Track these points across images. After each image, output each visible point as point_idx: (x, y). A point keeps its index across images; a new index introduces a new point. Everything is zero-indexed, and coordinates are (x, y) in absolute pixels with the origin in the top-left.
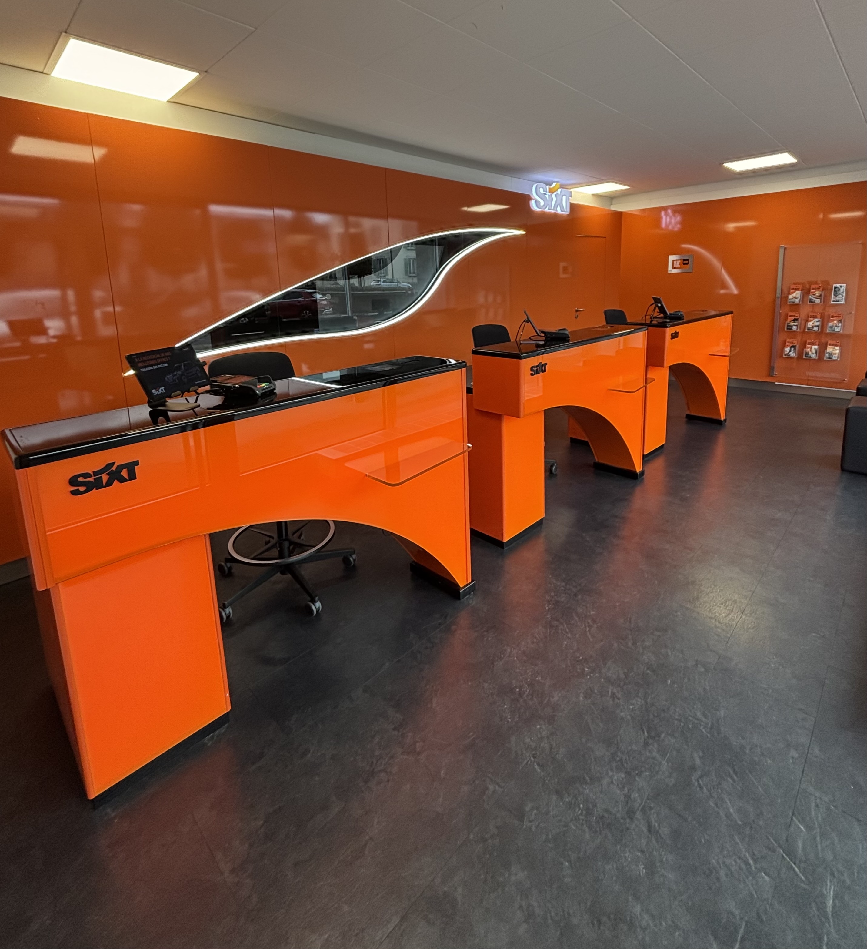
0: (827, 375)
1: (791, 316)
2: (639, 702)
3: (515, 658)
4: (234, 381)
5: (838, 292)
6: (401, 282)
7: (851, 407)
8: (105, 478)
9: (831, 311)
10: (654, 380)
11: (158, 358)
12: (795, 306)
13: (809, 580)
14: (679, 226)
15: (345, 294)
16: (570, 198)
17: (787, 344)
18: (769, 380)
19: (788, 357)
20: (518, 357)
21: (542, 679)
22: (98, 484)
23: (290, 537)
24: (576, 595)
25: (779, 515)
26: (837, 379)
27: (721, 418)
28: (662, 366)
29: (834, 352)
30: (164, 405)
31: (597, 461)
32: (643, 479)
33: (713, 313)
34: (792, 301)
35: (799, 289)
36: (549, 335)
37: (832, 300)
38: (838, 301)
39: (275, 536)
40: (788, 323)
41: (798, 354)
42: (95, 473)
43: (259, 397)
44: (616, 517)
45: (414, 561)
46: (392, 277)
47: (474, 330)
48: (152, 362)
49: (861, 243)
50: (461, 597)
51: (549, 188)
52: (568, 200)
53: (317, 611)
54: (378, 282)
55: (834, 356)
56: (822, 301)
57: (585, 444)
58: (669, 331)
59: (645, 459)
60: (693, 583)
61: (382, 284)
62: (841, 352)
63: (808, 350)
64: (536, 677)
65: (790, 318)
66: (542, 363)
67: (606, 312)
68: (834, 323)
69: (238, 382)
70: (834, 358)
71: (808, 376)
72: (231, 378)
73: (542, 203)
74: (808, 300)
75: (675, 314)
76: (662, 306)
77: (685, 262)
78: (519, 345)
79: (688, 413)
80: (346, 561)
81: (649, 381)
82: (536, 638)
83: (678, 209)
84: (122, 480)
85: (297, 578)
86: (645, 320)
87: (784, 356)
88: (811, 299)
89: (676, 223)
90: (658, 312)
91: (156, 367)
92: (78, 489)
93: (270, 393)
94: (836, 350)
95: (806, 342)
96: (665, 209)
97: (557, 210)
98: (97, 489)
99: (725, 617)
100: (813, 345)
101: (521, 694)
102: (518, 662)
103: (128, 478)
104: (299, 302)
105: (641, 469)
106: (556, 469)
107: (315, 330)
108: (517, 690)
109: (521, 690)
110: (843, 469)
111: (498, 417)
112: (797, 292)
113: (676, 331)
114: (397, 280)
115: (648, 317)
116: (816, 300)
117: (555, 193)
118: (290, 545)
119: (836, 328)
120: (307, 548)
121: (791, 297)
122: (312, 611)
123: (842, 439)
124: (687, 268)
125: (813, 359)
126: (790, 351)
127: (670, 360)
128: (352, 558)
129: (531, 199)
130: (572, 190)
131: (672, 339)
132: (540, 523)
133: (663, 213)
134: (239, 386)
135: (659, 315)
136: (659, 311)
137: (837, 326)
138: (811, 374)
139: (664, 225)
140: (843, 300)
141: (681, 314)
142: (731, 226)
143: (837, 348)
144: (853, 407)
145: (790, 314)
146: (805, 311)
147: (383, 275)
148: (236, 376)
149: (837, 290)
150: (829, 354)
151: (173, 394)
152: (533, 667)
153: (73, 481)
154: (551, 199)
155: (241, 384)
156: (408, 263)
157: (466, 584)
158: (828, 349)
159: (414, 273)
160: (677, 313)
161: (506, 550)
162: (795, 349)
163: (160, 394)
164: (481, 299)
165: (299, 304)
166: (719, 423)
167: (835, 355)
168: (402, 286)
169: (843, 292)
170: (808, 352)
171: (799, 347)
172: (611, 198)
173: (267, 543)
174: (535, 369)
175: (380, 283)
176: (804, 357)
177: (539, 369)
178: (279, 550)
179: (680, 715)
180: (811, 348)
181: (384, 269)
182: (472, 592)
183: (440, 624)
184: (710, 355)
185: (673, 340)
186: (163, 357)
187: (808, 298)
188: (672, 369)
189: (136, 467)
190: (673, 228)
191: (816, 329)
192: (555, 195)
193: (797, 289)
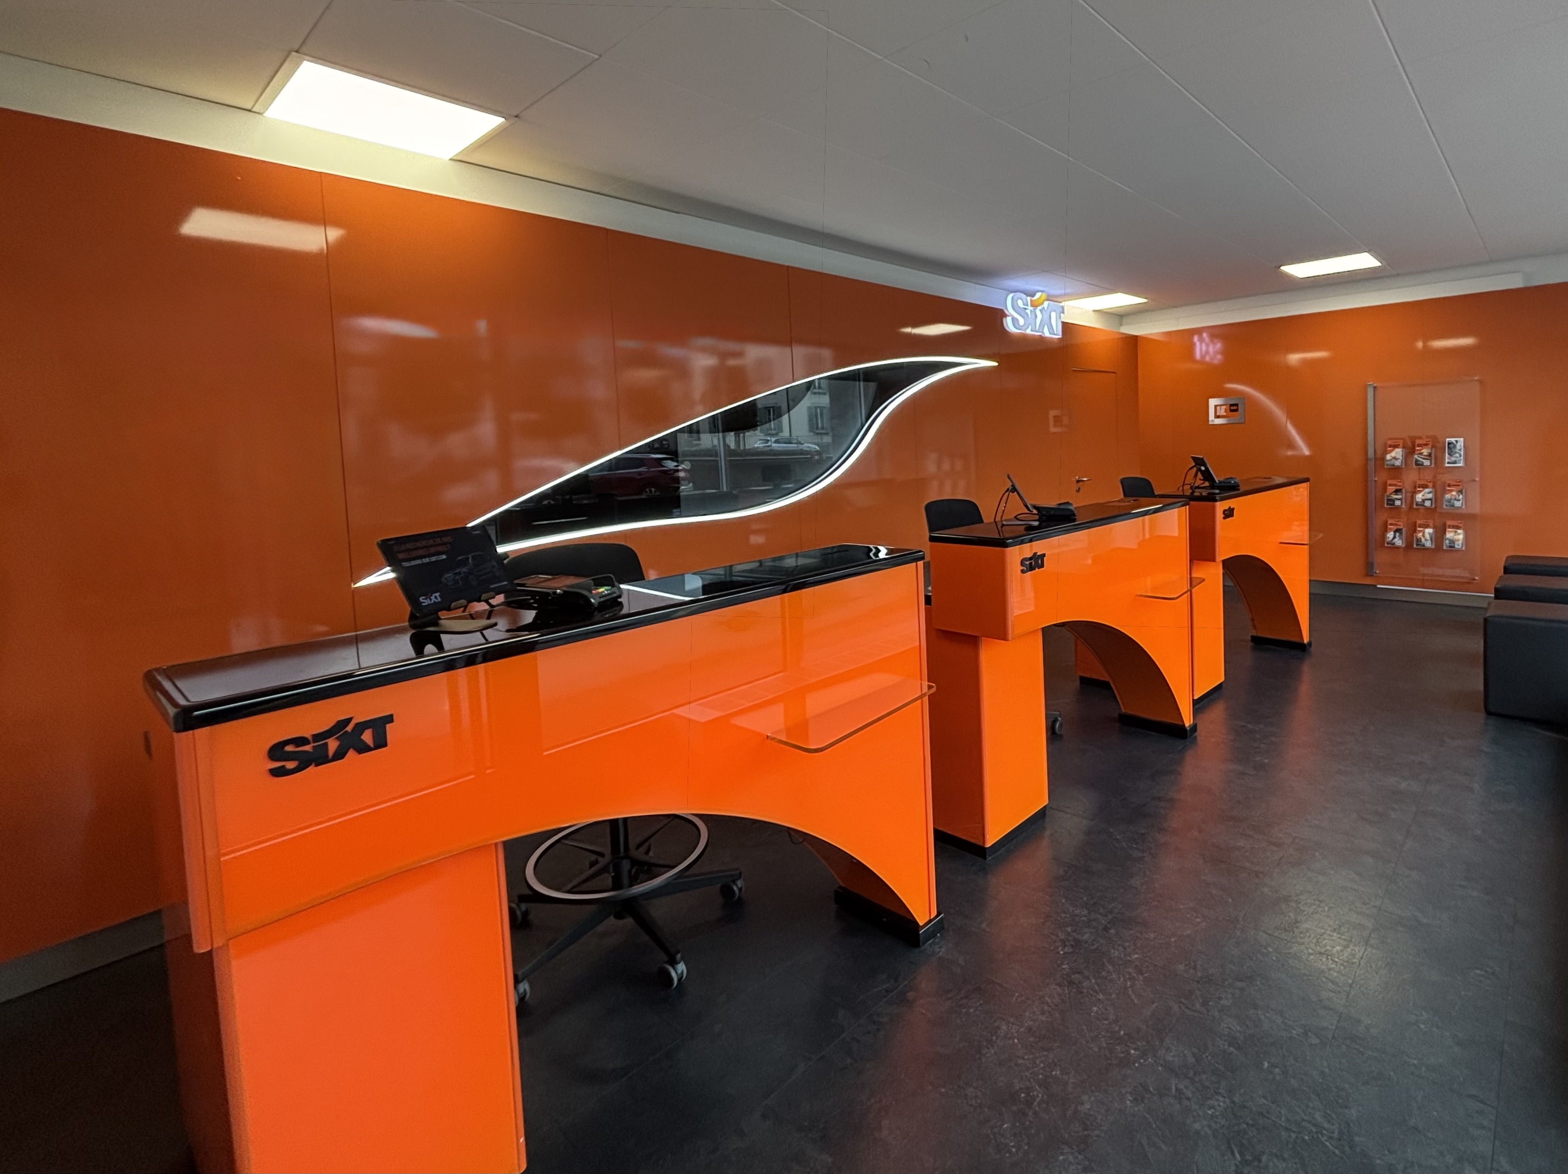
0: (1448, 572)
1: (1391, 485)
2: (1221, 1103)
3: (1016, 1041)
4: (553, 584)
5: (1453, 450)
6: (802, 442)
7: (1490, 616)
8: (333, 745)
9: (1447, 478)
10: (1204, 580)
11: (431, 546)
12: (1395, 471)
13: (1460, 886)
14: (1219, 357)
15: (718, 460)
16: (1062, 315)
17: (1390, 527)
18: (1368, 581)
19: (1393, 547)
20: (1002, 543)
21: (1062, 1075)
22: (320, 758)
23: (634, 853)
24: (1106, 929)
25: (1403, 785)
26: (1463, 578)
27: (1303, 639)
28: (1213, 559)
29: (1457, 537)
30: (436, 624)
31: (1123, 710)
32: (1196, 738)
33: (1280, 480)
34: (1391, 463)
35: (1399, 445)
36: (1044, 512)
37: (1447, 461)
38: (1455, 462)
39: (607, 852)
40: (1387, 496)
41: (1407, 538)
42: (317, 737)
43: (596, 609)
44: (1159, 799)
45: (840, 887)
46: (789, 435)
47: (929, 508)
48: (421, 552)
49: (1477, 380)
50: (921, 944)
51: (1031, 300)
52: (1058, 318)
53: (680, 980)
54: (767, 443)
55: (1456, 543)
56: (1433, 462)
57: (1106, 685)
58: (1220, 507)
59: (1197, 706)
60: (1287, 899)
61: (774, 445)
62: (1466, 538)
63: (1420, 535)
64: (1052, 1071)
65: (1391, 489)
66: (1038, 554)
67: (1123, 481)
68: (1452, 495)
69: (561, 585)
70: (1456, 546)
71: (1424, 575)
72: (549, 580)
73: (1021, 321)
74: (1412, 461)
75: (1227, 481)
76: (1207, 469)
77: (1233, 408)
78: (999, 526)
79: (1255, 634)
80: (726, 891)
81: (1194, 583)
82: (1047, 1003)
83: (1219, 333)
84: (363, 749)
85: (645, 924)
86: (1183, 490)
87: (1386, 545)
88: (1417, 461)
89: (1216, 353)
90: (1200, 480)
91: (427, 560)
92: (283, 767)
93: (613, 604)
94: (1459, 534)
95: (1415, 523)
96: (1198, 331)
97: (1043, 332)
98: (316, 765)
99: (1342, 951)
100: (1427, 528)
101: (1029, 1103)
102: (1020, 1046)
103: (372, 745)
104: (640, 473)
105: (1192, 722)
106: (1061, 725)
107: (675, 510)
108: (1023, 1095)
109: (1028, 1094)
110: (1489, 713)
111: (973, 641)
112: (1397, 450)
113: (1230, 508)
114: (797, 440)
115: (1187, 487)
116: (1424, 461)
117: (1040, 308)
118: (632, 867)
119: (1456, 502)
120: (663, 870)
121: (1388, 457)
122: (671, 979)
123: (1482, 666)
124: (1237, 417)
125: (1428, 549)
126: (1394, 537)
127: (1224, 552)
128: (737, 886)
129: (1005, 316)
130: (1062, 304)
131: (1224, 518)
132: (1042, 814)
133: (1196, 338)
134: (562, 592)
135: (1204, 483)
136: (1202, 478)
137: (1457, 498)
138: (1425, 570)
139: (1198, 355)
140: (1462, 462)
141: (1235, 482)
142: (1294, 358)
143: (1459, 531)
144: (1495, 616)
145: (1389, 482)
146: (1410, 477)
147: (774, 432)
148: (556, 577)
149: (1451, 446)
150: (1450, 540)
151: (453, 604)
152: (1045, 1053)
153: (276, 752)
154: (1033, 316)
155: (565, 589)
156: (814, 413)
157: (927, 919)
158: (1447, 533)
159: (823, 428)
160: (1229, 480)
161: (990, 860)
162: (1401, 534)
163: (431, 604)
164: (931, 468)
165: (638, 477)
166: (1302, 648)
167: (1458, 542)
168: (805, 449)
169: (1460, 450)
170: (1421, 538)
171: (1407, 532)
172: (1120, 316)
173: (593, 864)
174: (1028, 563)
175: (769, 444)
176: (1415, 546)
177: (1033, 563)
178: (613, 877)
179: (1288, 1120)
180: (1424, 533)
181: (776, 421)
182: (938, 933)
183: (887, 991)
184: (1281, 543)
185: (1227, 520)
186: (440, 545)
187: (1413, 457)
188: (1228, 564)
189: (388, 726)
190: (1212, 359)
191: (1428, 504)
192: (1040, 310)
193: (1396, 446)
